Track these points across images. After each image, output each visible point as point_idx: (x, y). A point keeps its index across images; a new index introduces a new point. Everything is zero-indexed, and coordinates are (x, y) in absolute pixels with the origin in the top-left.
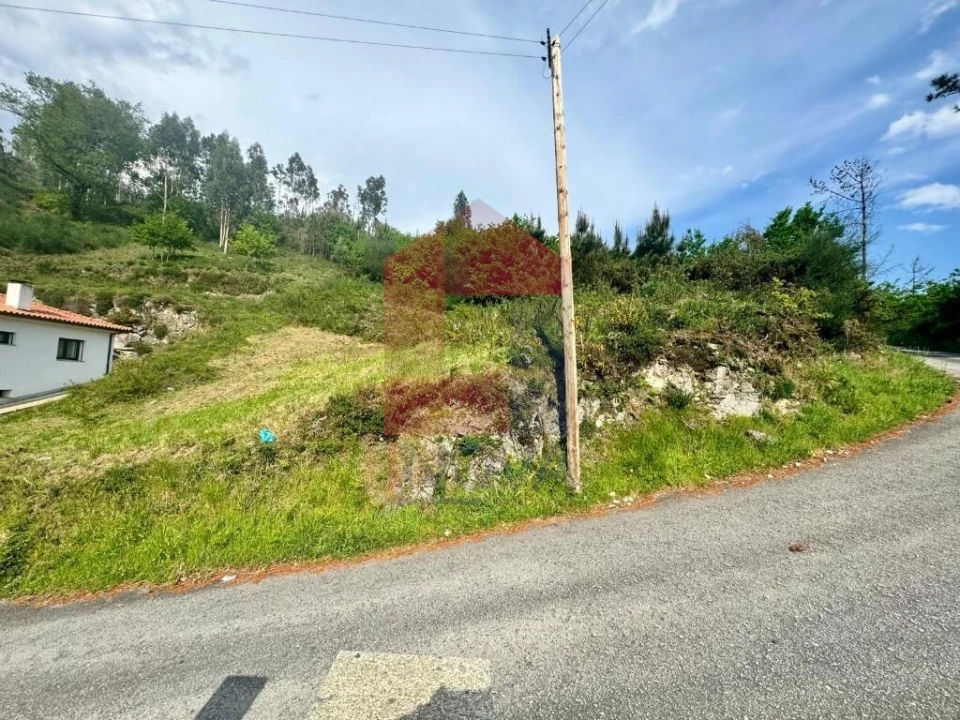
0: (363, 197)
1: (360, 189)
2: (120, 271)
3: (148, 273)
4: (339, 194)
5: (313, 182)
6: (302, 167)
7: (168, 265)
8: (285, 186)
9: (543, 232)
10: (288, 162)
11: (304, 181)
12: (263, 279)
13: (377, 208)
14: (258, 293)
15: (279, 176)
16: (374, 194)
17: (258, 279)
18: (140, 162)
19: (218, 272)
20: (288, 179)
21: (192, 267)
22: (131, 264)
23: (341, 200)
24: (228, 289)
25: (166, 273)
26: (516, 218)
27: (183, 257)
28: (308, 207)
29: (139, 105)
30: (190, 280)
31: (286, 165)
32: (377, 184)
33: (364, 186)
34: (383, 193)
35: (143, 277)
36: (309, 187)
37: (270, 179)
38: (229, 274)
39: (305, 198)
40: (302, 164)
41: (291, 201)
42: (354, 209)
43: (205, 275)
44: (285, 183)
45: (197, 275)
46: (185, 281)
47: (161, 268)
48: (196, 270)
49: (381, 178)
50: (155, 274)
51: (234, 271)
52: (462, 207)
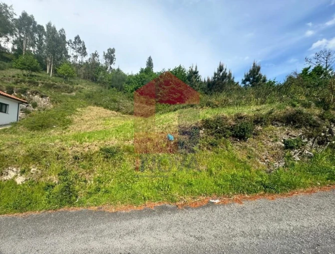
0: (106, 57)
1: (104, 53)
2: (9, 80)
3: (21, 81)
4: (95, 55)
5: (85, 48)
6: (80, 42)
7: (30, 78)
8: (73, 49)
10: (74, 38)
11: (81, 48)
12: (71, 87)
13: (111, 62)
14: (69, 93)
15: (70, 45)
16: (110, 56)
17: (69, 87)
19: (52, 83)
20: (74, 47)
21: (40, 80)
22: (14, 77)
23: (96, 58)
24: (56, 90)
25: (29, 82)
26: (180, 67)
27: (35, 76)
29: (11, 6)
30: (40, 85)
31: (73, 40)
32: (112, 51)
33: (106, 52)
34: (114, 55)
35: (19, 83)
36: (83, 51)
37: (67, 46)
38: (57, 84)
39: (81, 55)
40: (80, 40)
41: (75, 56)
42: (102, 61)
43: (46, 84)
44: (73, 48)
45: (43, 83)
46: (37, 86)
47: (27, 79)
48: (42, 81)
49: (114, 49)
50: (24, 82)
51: (59, 83)
52: (150, 63)
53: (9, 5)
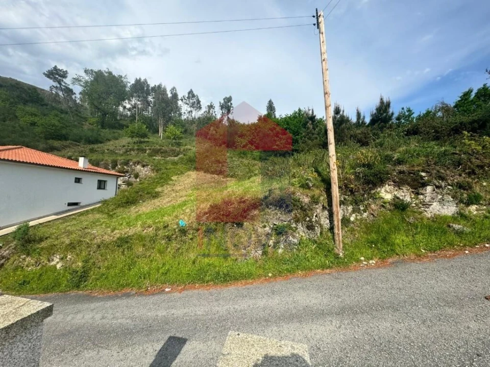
0: (222, 107)
1: (220, 103)
2: (120, 150)
3: (130, 150)
4: (211, 107)
5: (199, 102)
6: (193, 96)
7: (138, 146)
8: (187, 105)
9: (315, 116)
10: (187, 94)
11: (194, 102)
12: (178, 149)
13: (229, 111)
14: (175, 156)
15: (184, 101)
16: (227, 106)
17: (175, 150)
18: (127, 101)
19: (159, 148)
20: (188, 102)
21: (148, 146)
22: (124, 146)
23: (212, 109)
24: (163, 155)
25: (138, 149)
26: (300, 110)
27: (144, 142)
28: (197, 114)
29: (126, 76)
30: (147, 152)
31: (187, 96)
32: (229, 100)
33: (222, 102)
34: (231, 104)
35: (129, 151)
36: (197, 105)
37: (180, 103)
38: (163, 148)
39: (195, 110)
40: (194, 94)
41: (189, 112)
42: (218, 113)
43: (153, 149)
44: (186, 104)
45: (150, 149)
46: (145, 152)
47: (136, 147)
48: (150, 147)
49: (230, 97)
50: (133, 150)
51: (165, 147)
52: (271, 107)
53: (123, 76)
